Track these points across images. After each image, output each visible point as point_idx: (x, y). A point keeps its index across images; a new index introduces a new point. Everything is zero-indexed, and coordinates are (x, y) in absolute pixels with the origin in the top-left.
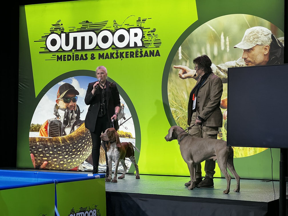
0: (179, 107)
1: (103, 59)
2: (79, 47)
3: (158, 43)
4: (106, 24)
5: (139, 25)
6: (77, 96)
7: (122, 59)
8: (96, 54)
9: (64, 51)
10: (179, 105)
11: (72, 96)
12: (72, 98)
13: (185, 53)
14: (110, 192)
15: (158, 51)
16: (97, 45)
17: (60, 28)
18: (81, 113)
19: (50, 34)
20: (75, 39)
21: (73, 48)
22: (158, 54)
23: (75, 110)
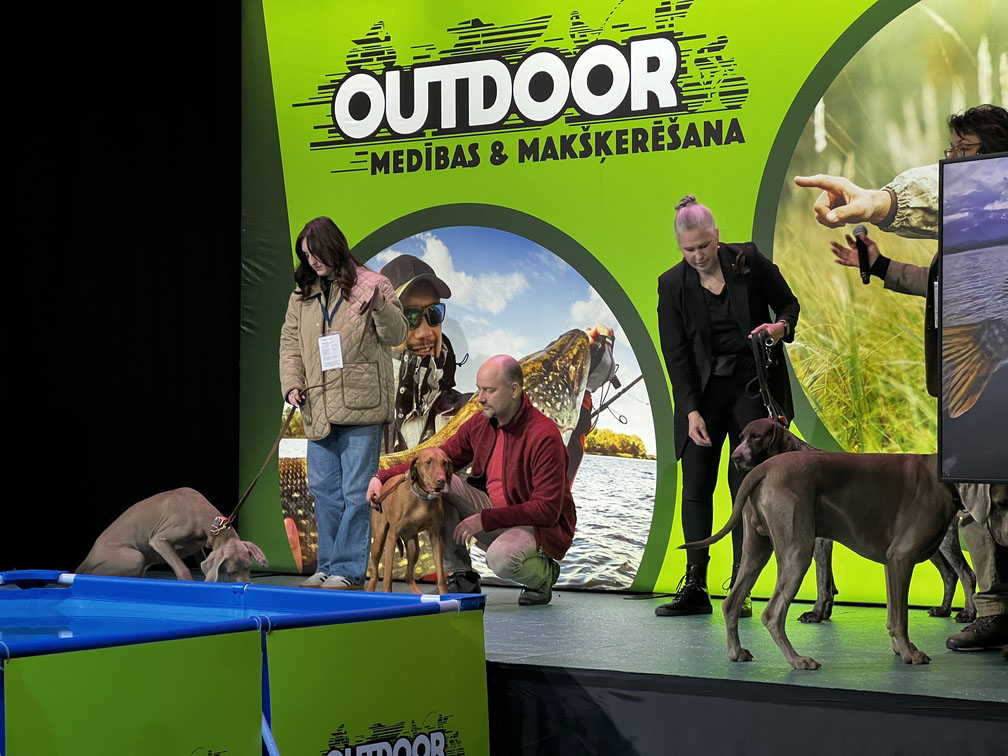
0: (817, 337)
1: (536, 159)
2: (448, 120)
3: (735, 94)
4: (545, 27)
5: (663, 27)
6: (442, 300)
7: (603, 159)
8: (510, 141)
9: (396, 136)
10: (816, 329)
11: (425, 302)
12: (426, 311)
13: (839, 127)
14: (503, 664)
15: (735, 123)
16: (513, 108)
17: (383, 53)
18: (460, 364)
19: (348, 76)
20: (435, 89)
21: (427, 126)
22: (736, 134)
23: (438, 356)
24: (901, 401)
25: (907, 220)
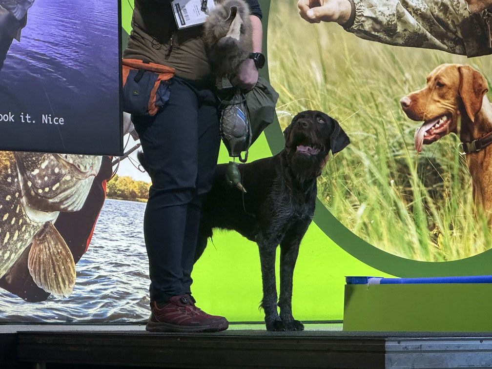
0: (300, 108)
24: (358, 163)
25: (362, 25)
